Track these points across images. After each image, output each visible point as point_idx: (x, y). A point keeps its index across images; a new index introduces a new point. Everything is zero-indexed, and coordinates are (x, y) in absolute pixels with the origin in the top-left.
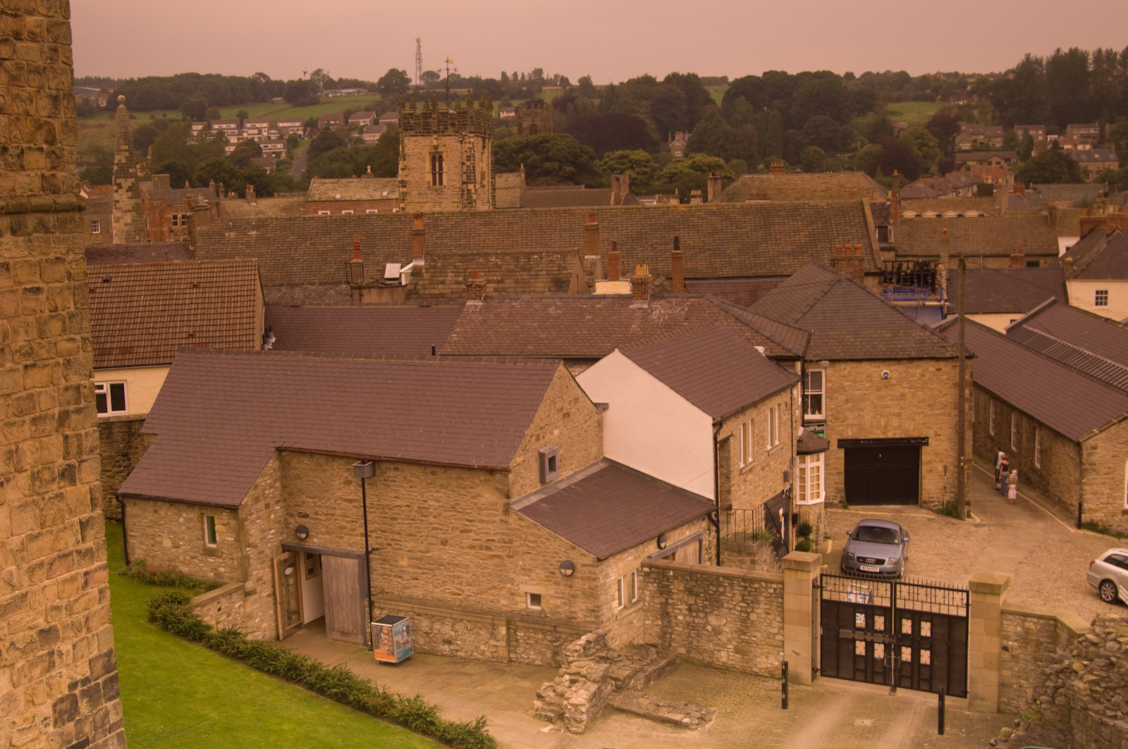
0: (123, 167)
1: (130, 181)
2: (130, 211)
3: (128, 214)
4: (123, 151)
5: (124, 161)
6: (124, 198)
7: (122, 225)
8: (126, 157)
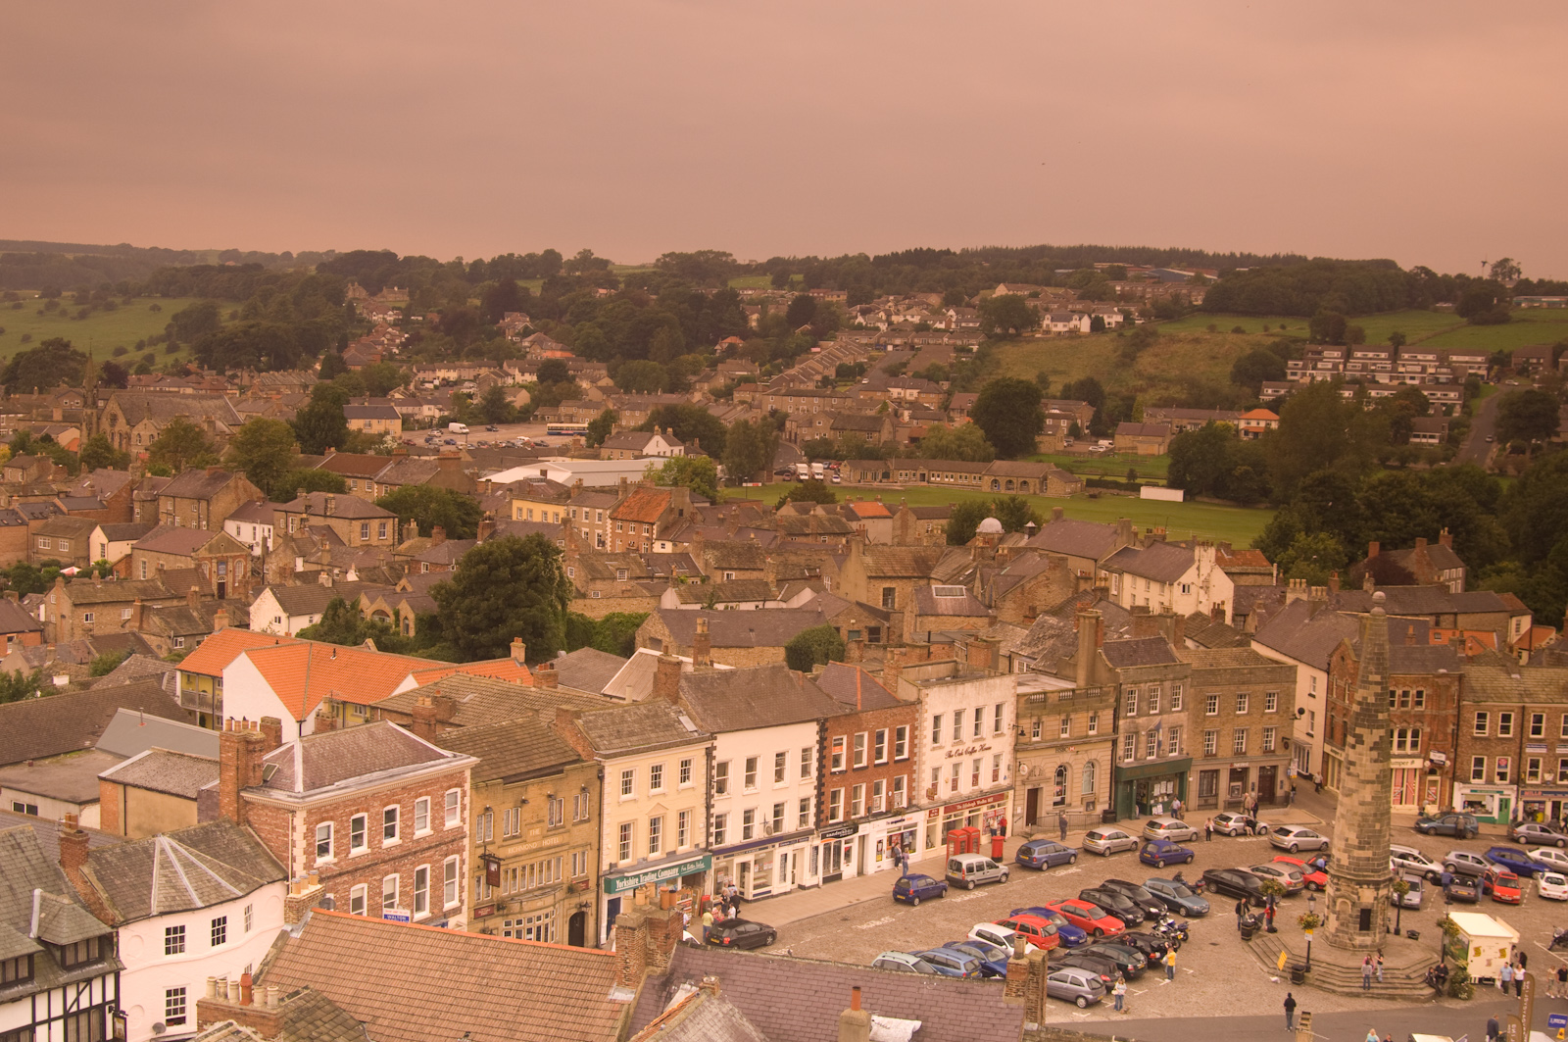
0: (1368, 710)
1: (1378, 734)
2: (1372, 782)
3: (1369, 786)
4: (1371, 683)
5: (1371, 700)
6: (1365, 760)
7: (1356, 804)
8: (1376, 694)
